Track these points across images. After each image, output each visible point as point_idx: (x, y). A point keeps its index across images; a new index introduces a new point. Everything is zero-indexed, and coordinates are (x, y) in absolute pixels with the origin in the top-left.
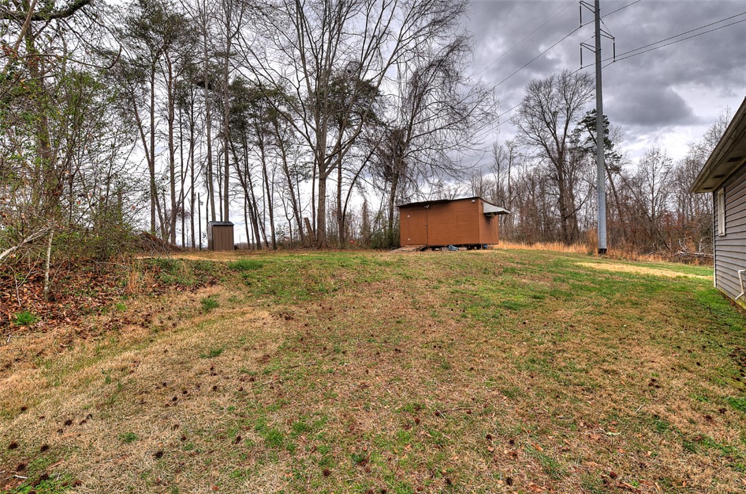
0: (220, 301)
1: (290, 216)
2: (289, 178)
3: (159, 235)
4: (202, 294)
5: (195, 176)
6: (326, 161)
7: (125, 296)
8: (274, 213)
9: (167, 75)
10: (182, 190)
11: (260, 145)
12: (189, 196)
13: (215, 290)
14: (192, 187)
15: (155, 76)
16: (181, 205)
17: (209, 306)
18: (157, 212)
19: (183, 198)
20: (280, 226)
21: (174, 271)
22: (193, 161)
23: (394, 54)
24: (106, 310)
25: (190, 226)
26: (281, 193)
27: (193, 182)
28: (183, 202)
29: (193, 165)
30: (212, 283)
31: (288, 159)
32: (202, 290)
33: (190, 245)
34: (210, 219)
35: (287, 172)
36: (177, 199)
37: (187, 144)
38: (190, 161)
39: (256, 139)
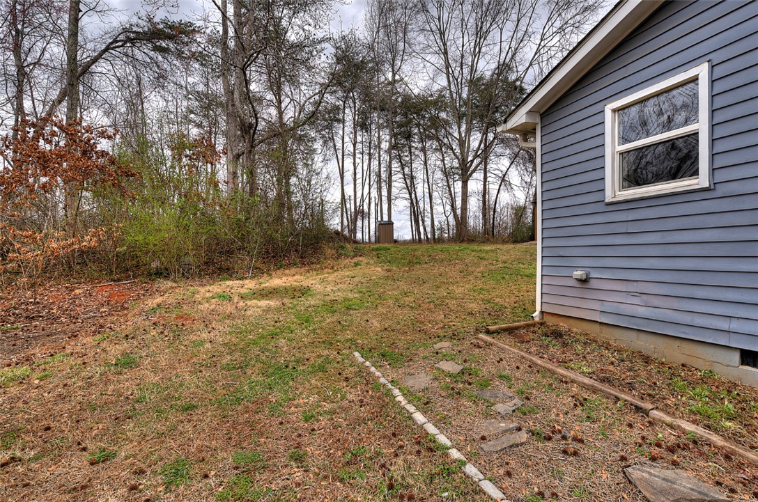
0: (362, 263)
1: (448, 214)
2: (447, 178)
3: (346, 232)
4: (355, 260)
5: (371, 184)
6: (468, 165)
7: (325, 259)
8: (434, 211)
9: (353, 110)
10: (362, 195)
11: (423, 150)
12: (367, 200)
13: (361, 259)
14: (369, 193)
15: (346, 112)
16: (361, 208)
17: (357, 265)
18: (345, 214)
19: (363, 202)
20: (440, 222)
21: (345, 249)
22: (370, 171)
23: (536, 54)
24: (318, 263)
25: (367, 225)
26: (440, 193)
27: (370, 189)
28: (363, 205)
29: (370, 175)
30: (361, 256)
31: (446, 162)
32: (356, 258)
33: (367, 241)
34: (379, 219)
35: (445, 173)
36: (358, 204)
37: (366, 157)
38: (368, 172)
39: (420, 145)
